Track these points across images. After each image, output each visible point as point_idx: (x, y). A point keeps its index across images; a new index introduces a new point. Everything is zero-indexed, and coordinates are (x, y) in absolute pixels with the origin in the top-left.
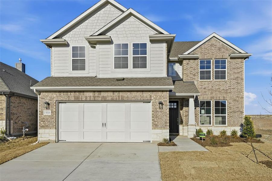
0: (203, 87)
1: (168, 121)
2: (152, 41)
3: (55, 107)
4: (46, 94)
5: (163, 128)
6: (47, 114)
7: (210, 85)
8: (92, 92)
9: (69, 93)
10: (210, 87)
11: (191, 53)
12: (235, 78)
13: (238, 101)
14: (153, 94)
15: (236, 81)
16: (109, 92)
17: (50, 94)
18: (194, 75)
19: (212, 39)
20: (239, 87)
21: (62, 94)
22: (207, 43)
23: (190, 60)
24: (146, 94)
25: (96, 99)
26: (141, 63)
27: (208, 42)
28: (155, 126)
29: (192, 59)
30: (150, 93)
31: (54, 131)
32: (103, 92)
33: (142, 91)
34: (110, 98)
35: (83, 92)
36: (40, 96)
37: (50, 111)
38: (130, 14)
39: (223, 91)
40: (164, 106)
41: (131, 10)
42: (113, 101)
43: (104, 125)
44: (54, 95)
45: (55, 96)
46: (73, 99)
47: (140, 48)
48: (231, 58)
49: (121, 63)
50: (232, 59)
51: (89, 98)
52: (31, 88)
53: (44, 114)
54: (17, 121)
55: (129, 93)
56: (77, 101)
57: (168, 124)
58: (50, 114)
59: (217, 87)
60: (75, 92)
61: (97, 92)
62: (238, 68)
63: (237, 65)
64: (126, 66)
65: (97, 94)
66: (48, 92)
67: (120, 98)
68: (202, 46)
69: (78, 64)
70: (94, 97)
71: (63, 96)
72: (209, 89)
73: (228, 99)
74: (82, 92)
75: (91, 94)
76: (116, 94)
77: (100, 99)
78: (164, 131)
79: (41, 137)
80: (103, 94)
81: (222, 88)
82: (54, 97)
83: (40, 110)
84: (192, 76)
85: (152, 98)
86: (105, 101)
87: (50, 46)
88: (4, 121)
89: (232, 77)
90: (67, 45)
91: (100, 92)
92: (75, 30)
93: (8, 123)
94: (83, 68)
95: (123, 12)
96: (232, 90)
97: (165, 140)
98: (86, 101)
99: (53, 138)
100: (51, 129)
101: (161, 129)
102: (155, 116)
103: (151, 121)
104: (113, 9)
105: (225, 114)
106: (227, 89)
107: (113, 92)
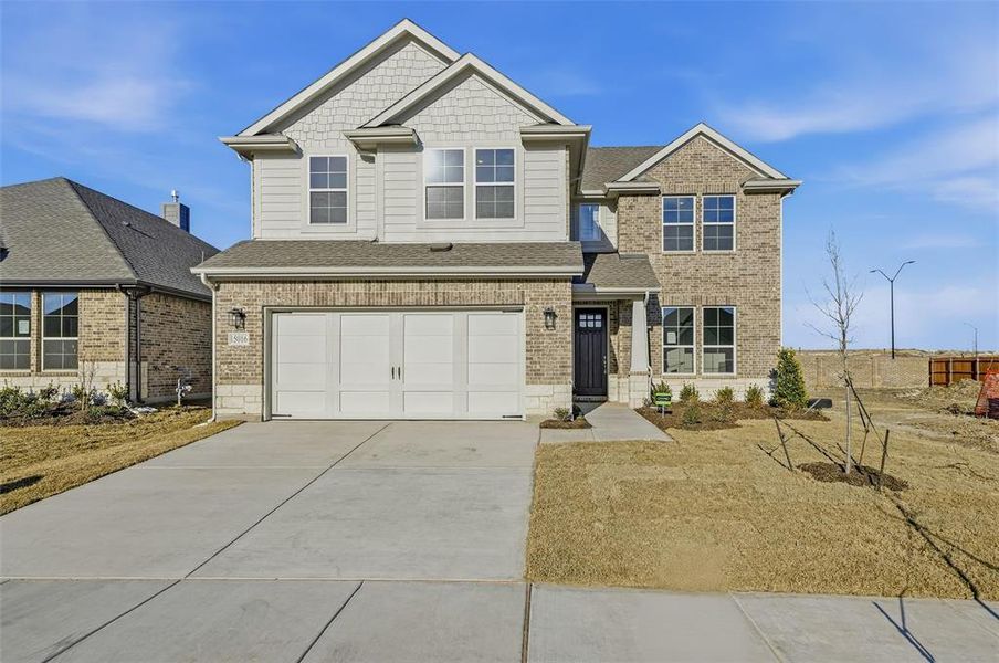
0: (672, 271)
1: (570, 363)
2: (530, 144)
3: (260, 323)
4: (236, 287)
5: (555, 379)
6: (237, 344)
7: (692, 264)
8: (362, 282)
9: (300, 286)
10: (692, 270)
11: (639, 179)
12: (756, 247)
13: (764, 309)
14: (529, 288)
15: (761, 255)
16: (405, 281)
17: (247, 288)
18: (649, 238)
19: (696, 140)
20: (769, 271)
21: (280, 287)
22: (682, 151)
23: (637, 195)
25: (375, 301)
26: (498, 203)
27: (686, 147)
28: (534, 375)
29: (642, 195)
30: (519, 285)
31: (256, 390)
32: (393, 281)
33: (500, 280)
34: (411, 300)
35: (338, 282)
36: (219, 293)
37: (247, 335)
38: (470, 71)
39: (725, 281)
40: (557, 320)
41: (470, 59)
42: (419, 307)
43: (396, 372)
44: (258, 290)
45: (260, 293)
46: (310, 301)
47: (496, 163)
48: (747, 193)
49: (444, 204)
50: (749, 194)
51: (353, 298)
52: (193, 270)
53: (230, 344)
54: (159, 364)
55: (464, 285)
56: (321, 306)
57: (570, 370)
58: (247, 344)
59: (710, 271)
60: (315, 282)
61: (377, 281)
62: (765, 220)
63: (764, 210)
64: (458, 212)
65: (375, 287)
66: (240, 282)
67: (440, 299)
68: (670, 158)
69: (328, 207)
70: (369, 295)
71: (283, 294)
72: (689, 275)
73: (738, 303)
74: (334, 282)
75: (360, 288)
76: (429, 287)
77: (385, 301)
78: (559, 388)
79: (222, 407)
80: (392, 288)
81: (722, 274)
82: (257, 296)
83: (219, 332)
84: (641, 240)
85: (527, 299)
86: (397, 306)
87: (248, 155)
88: (123, 364)
89: (750, 243)
90: (296, 153)
91: (385, 281)
92: (318, 111)
93: (133, 370)
94: (340, 217)
95: (450, 62)
96: (749, 279)
97: (560, 413)
98: (346, 308)
99: (255, 409)
100: (248, 383)
101: (550, 383)
102: (533, 348)
103: (523, 363)
104: (423, 54)
105: (732, 344)
106: (737, 275)
107: (420, 281)
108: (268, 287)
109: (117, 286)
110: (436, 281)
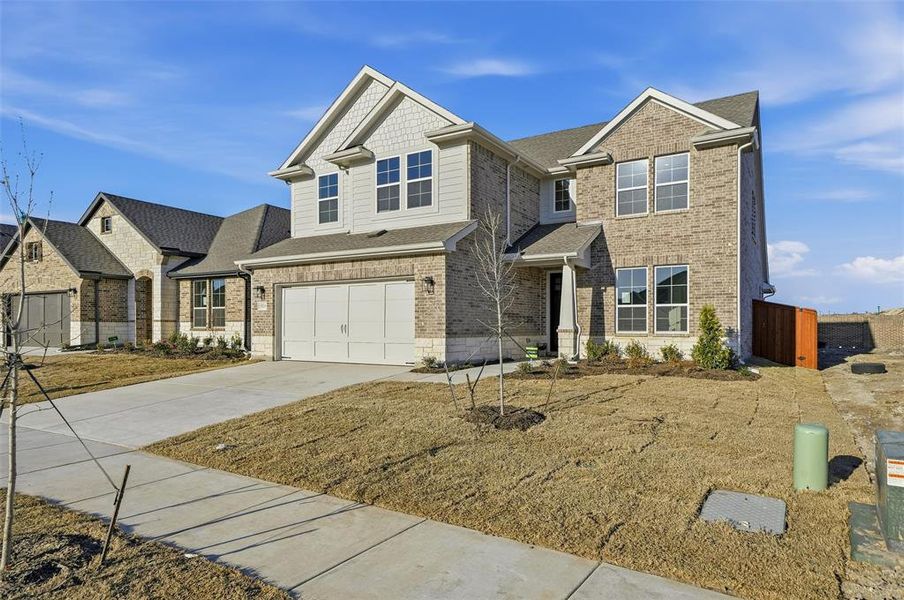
0: (624, 234)
1: (444, 320)
3: (272, 295)
4: (261, 272)
5: (433, 335)
6: (262, 309)
7: (643, 226)
8: (321, 264)
9: (290, 269)
10: (644, 232)
11: (594, 151)
12: (710, 202)
13: (718, 266)
14: (417, 262)
15: (714, 210)
16: (344, 262)
17: (265, 272)
18: (603, 205)
19: (648, 104)
20: (724, 227)
21: (280, 270)
22: (634, 118)
23: (593, 166)
24: (405, 263)
25: (328, 277)
27: (638, 113)
28: (421, 331)
29: (596, 166)
30: (411, 260)
32: (338, 263)
33: (399, 257)
34: (346, 275)
35: (310, 265)
37: (266, 303)
38: (401, 94)
39: (677, 240)
40: (436, 286)
41: (399, 87)
42: (352, 280)
43: (344, 328)
44: (271, 273)
45: (272, 275)
46: (296, 279)
47: (420, 164)
49: (387, 201)
50: (703, 149)
51: (317, 276)
52: (236, 263)
53: (258, 310)
55: (377, 262)
56: (301, 283)
57: (444, 327)
58: (266, 309)
59: (661, 231)
60: (298, 266)
61: (329, 263)
62: (720, 174)
63: (718, 164)
64: (395, 206)
65: (328, 267)
67: (363, 274)
68: (622, 127)
71: (283, 275)
72: (640, 237)
73: (691, 261)
74: (307, 265)
75: (318, 269)
76: (357, 264)
77: (333, 277)
78: (436, 341)
80: (337, 267)
81: (674, 234)
82: (271, 277)
83: (253, 301)
84: (596, 208)
85: (416, 271)
86: (340, 281)
89: (703, 200)
90: (311, 176)
91: (333, 263)
94: (335, 218)
95: (388, 87)
96: (701, 236)
98: (312, 283)
99: (269, 353)
100: (267, 335)
101: (431, 337)
102: (420, 310)
103: (414, 320)
105: (686, 302)
106: (689, 233)
107: (353, 261)
108: (274, 270)
110: (361, 260)
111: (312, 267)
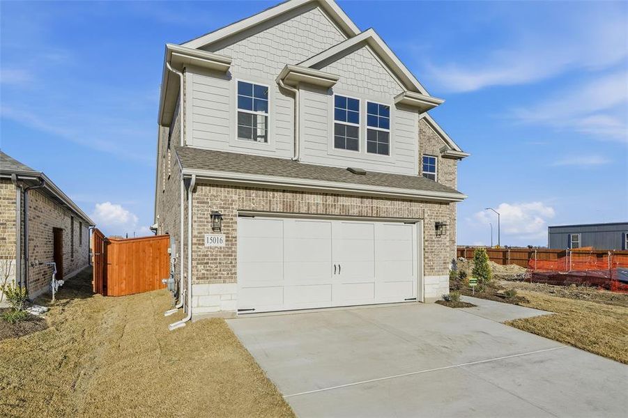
3: (236, 226)
4: (214, 190)
5: (441, 272)
6: (213, 245)
8: (320, 194)
9: (270, 194)
14: (427, 208)
16: (351, 196)
17: (223, 192)
21: (253, 193)
24: (416, 207)
25: (330, 211)
26: (379, 145)
28: (429, 269)
30: (421, 205)
31: (231, 288)
32: (343, 196)
33: (411, 200)
34: (355, 211)
35: (303, 193)
36: (196, 195)
37: (223, 237)
38: (366, 42)
41: (371, 33)
42: (361, 217)
43: (337, 268)
44: (234, 195)
45: (235, 197)
46: (279, 208)
47: (379, 114)
48: (443, 157)
49: (345, 139)
51: (314, 208)
53: (207, 245)
55: (389, 202)
56: (289, 213)
58: (223, 245)
60: (284, 191)
61: (332, 195)
64: (354, 146)
65: (330, 199)
66: (217, 186)
67: (375, 212)
69: (251, 126)
71: (257, 200)
75: (318, 199)
76: (367, 202)
77: (337, 211)
79: (198, 306)
80: (343, 201)
82: (233, 201)
83: (195, 233)
85: (426, 215)
86: (346, 216)
88: (14, 262)
91: (338, 195)
93: (23, 266)
97: (445, 298)
98: (308, 216)
100: (224, 282)
101: (439, 275)
107: (362, 197)
108: (243, 192)
109: (13, 177)
110: (372, 198)
111: (307, 196)
